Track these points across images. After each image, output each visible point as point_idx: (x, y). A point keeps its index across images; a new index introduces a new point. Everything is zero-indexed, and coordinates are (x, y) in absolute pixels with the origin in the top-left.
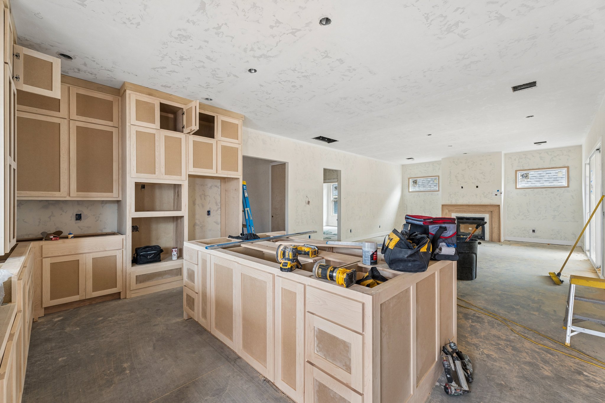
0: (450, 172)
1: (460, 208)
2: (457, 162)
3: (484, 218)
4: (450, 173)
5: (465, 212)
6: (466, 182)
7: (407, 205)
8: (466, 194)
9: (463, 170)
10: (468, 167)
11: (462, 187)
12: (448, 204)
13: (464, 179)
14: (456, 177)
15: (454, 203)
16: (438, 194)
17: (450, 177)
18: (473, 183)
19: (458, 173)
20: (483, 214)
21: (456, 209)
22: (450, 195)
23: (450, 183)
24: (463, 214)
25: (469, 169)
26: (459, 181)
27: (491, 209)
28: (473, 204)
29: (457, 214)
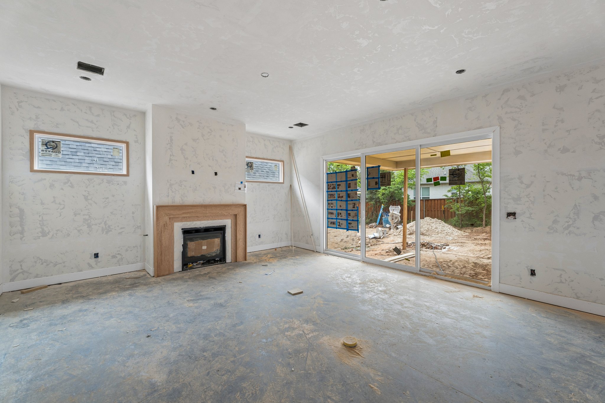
0: (171, 137)
1: (191, 211)
2: (184, 121)
3: (225, 226)
4: (171, 140)
5: (198, 218)
6: (199, 164)
7: (22, 211)
8: (199, 186)
9: (194, 140)
10: (203, 136)
11: (193, 172)
12: (167, 204)
13: (197, 157)
14: (182, 150)
15: (178, 201)
16: (125, 183)
17: (170, 149)
18: (209, 166)
19: (186, 144)
20: (225, 220)
21: (183, 213)
22: (171, 185)
23: (170, 160)
24: (195, 222)
25: (205, 140)
26: (187, 159)
27: (236, 211)
28: (211, 204)
29: (184, 223)
